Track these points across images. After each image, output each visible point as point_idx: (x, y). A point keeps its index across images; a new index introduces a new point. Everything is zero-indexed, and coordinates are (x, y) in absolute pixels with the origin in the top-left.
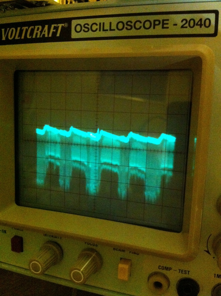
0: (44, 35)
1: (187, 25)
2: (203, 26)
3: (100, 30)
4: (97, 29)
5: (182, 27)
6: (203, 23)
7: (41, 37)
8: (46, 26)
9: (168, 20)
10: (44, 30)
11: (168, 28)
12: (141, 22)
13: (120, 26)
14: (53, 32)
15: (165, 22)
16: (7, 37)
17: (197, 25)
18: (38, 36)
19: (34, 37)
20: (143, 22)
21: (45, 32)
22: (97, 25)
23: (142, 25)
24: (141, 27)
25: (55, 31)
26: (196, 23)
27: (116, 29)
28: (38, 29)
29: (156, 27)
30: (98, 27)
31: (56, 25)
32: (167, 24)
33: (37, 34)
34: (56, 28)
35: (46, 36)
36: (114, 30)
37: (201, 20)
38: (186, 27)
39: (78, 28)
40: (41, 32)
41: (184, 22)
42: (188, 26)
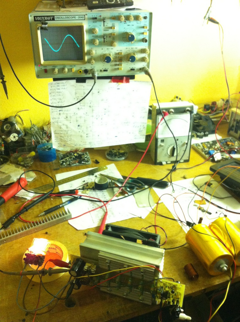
4: (61, 18)
8: (48, 17)
11: (76, 18)
18: (46, 19)
23: (70, 17)
27: (65, 18)
29: (73, 18)
37: (82, 17)
41: (79, 17)
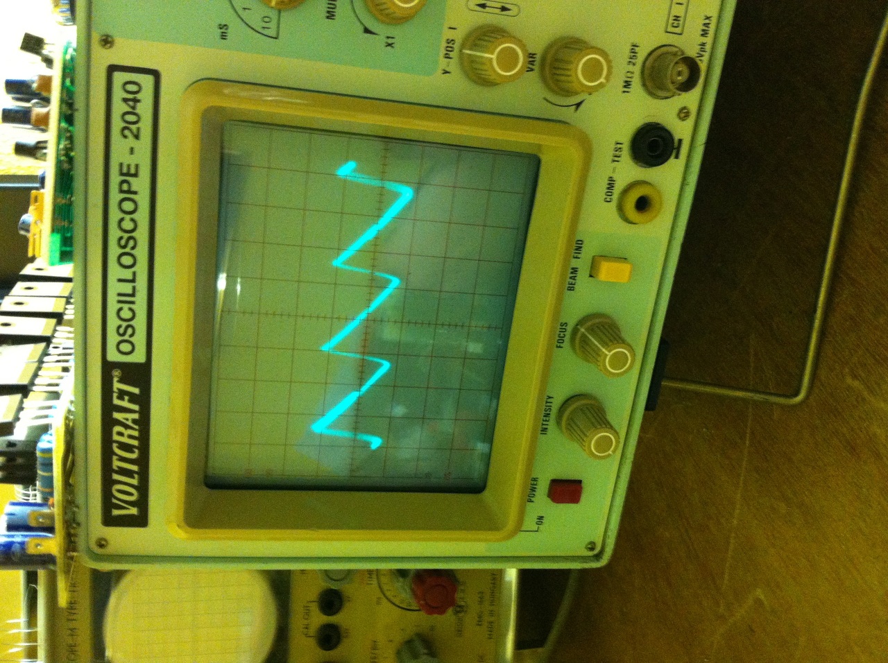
0: (134, 421)
1: (134, 127)
2: (139, 96)
3: (133, 303)
4: (131, 309)
5: (137, 137)
6: (131, 96)
7: (136, 427)
8: (117, 415)
9: (121, 165)
10: (124, 421)
11: (137, 166)
12: (122, 220)
13: (127, 260)
14: (130, 401)
15: (125, 170)
16: (132, 504)
17: (134, 108)
18: (136, 434)
19: (135, 443)
20: (122, 215)
21: (127, 419)
22: (120, 309)
23: (128, 217)
24: (132, 220)
25: (126, 398)
26: (130, 110)
27: (133, 269)
28: (120, 434)
29: (134, 188)
30: (126, 306)
31: (115, 395)
32: (129, 166)
33: (130, 437)
34: (122, 394)
35: (136, 416)
36: (134, 274)
37: (125, 100)
38: (138, 129)
39: (125, 347)
40: (127, 427)
41: (127, 132)
42: (137, 126)
